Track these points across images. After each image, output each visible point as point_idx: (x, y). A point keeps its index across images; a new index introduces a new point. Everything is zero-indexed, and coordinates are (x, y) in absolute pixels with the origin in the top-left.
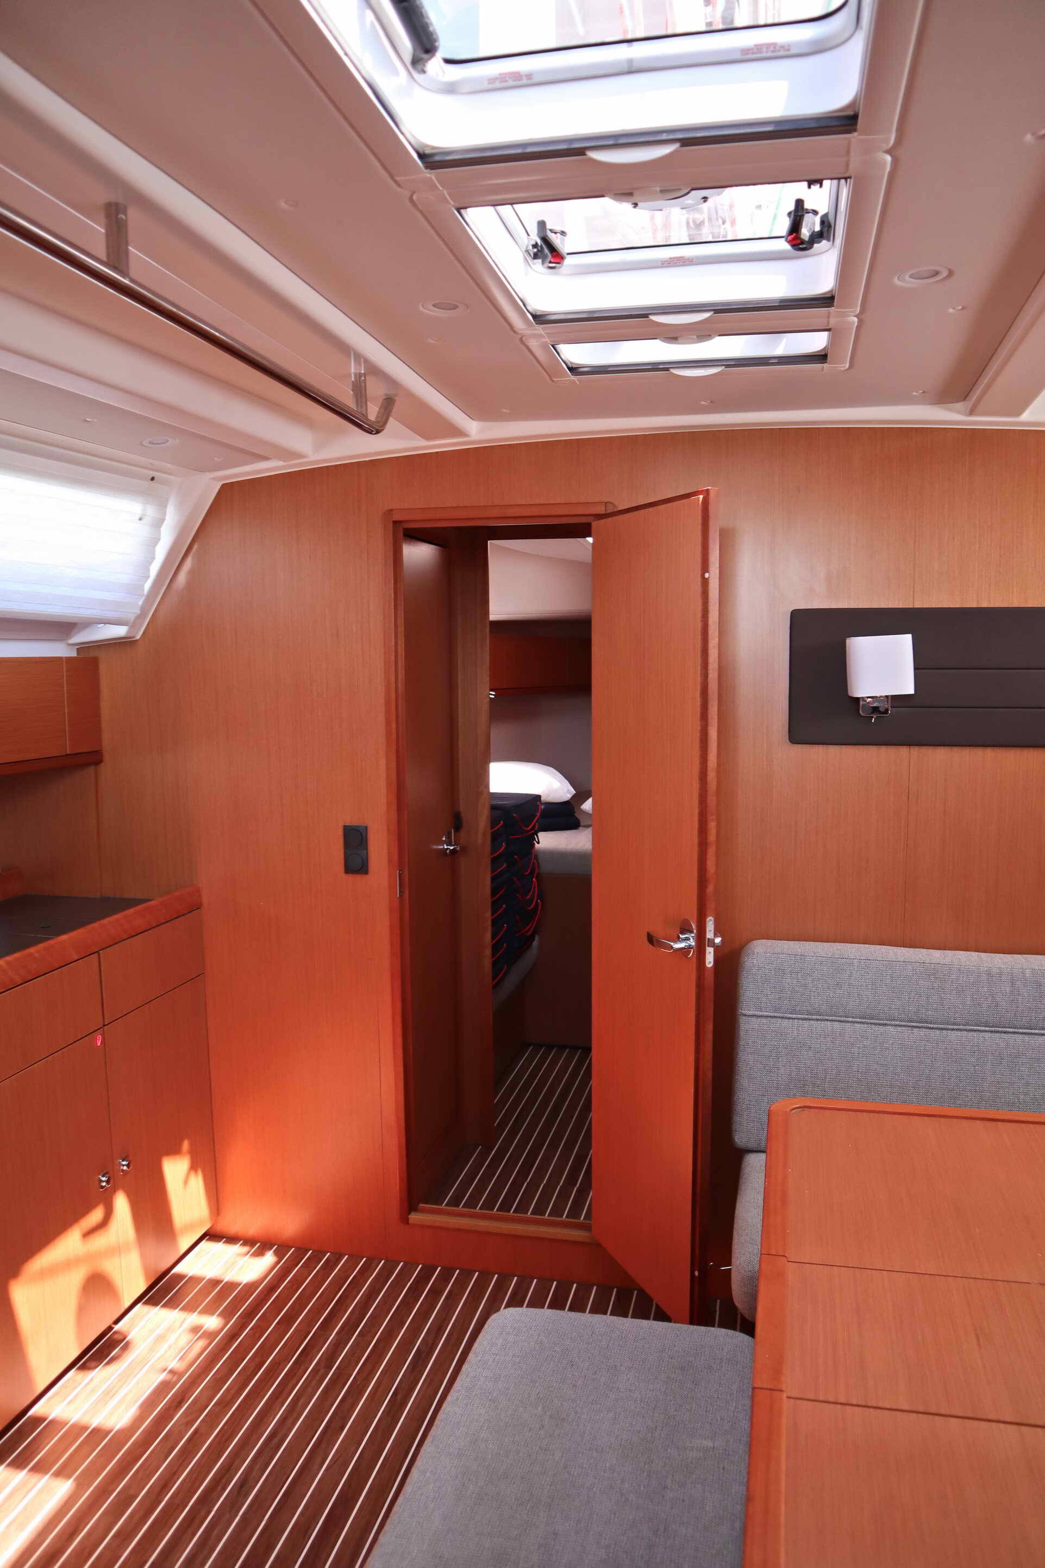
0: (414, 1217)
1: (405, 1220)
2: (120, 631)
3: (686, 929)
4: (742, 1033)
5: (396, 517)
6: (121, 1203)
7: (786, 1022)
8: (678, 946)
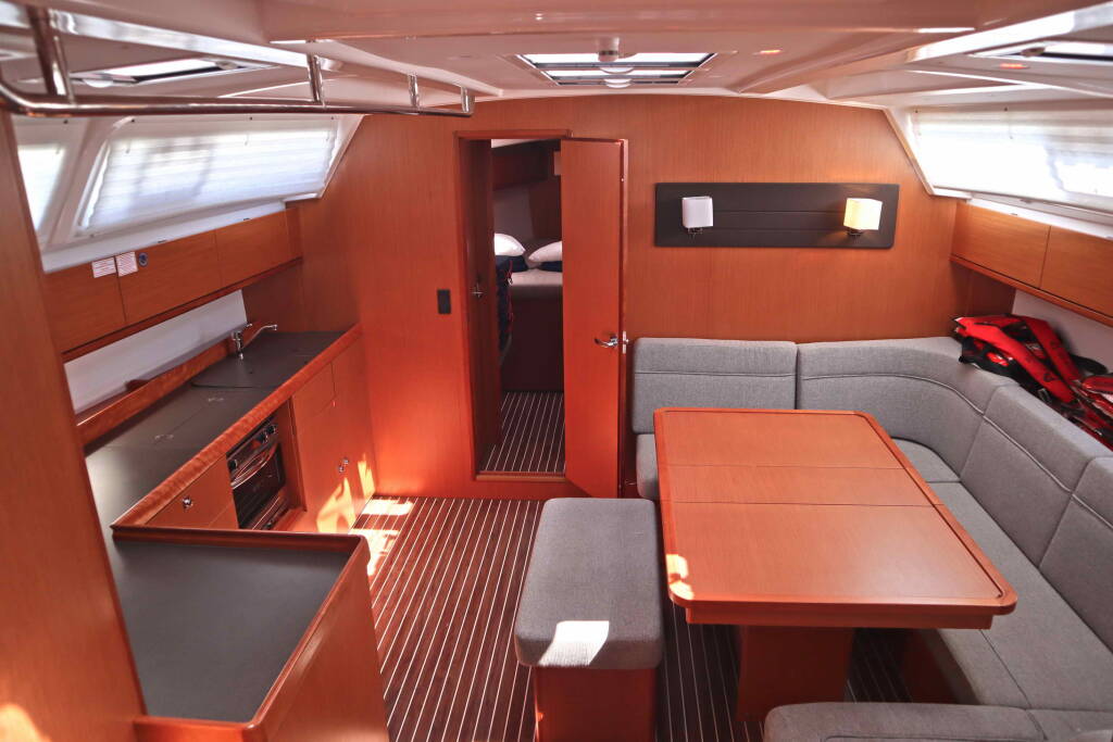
0: (479, 477)
1: (474, 479)
2: (313, 195)
3: (613, 337)
5: (459, 135)
6: (346, 483)
7: (655, 375)
8: (610, 344)
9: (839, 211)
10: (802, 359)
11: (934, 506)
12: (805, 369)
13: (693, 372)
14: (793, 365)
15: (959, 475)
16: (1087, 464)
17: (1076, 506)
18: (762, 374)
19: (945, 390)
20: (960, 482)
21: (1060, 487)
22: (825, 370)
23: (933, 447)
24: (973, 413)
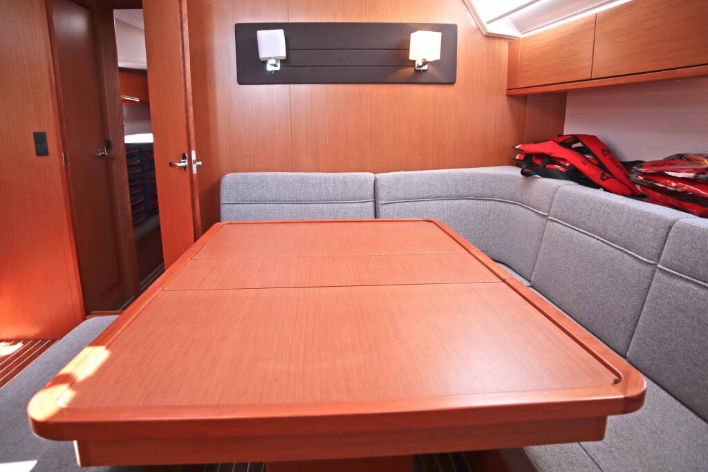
3: (183, 157)
4: (222, 212)
7: (241, 206)
9: (404, 47)
10: (378, 185)
11: (504, 281)
12: (382, 194)
13: (276, 201)
14: (371, 192)
15: (530, 281)
16: (670, 228)
17: (665, 277)
18: (343, 201)
19: (510, 206)
20: (532, 287)
21: (641, 261)
22: (401, 194)
23: (504, 261)
24: (538, 218)
